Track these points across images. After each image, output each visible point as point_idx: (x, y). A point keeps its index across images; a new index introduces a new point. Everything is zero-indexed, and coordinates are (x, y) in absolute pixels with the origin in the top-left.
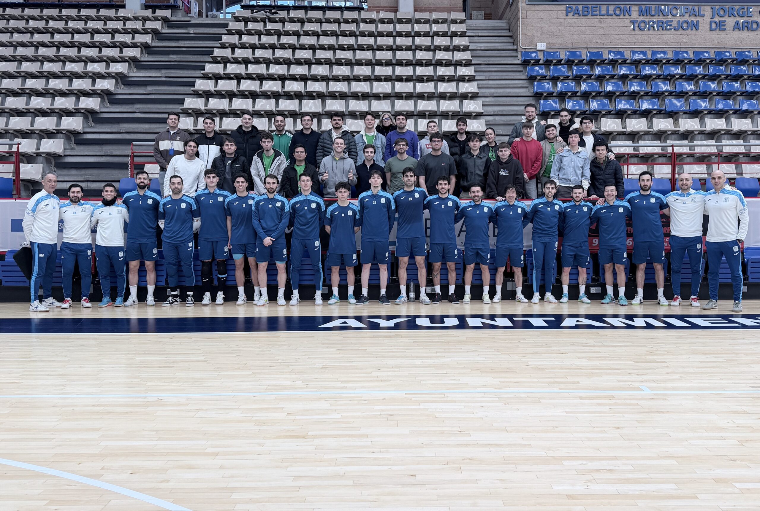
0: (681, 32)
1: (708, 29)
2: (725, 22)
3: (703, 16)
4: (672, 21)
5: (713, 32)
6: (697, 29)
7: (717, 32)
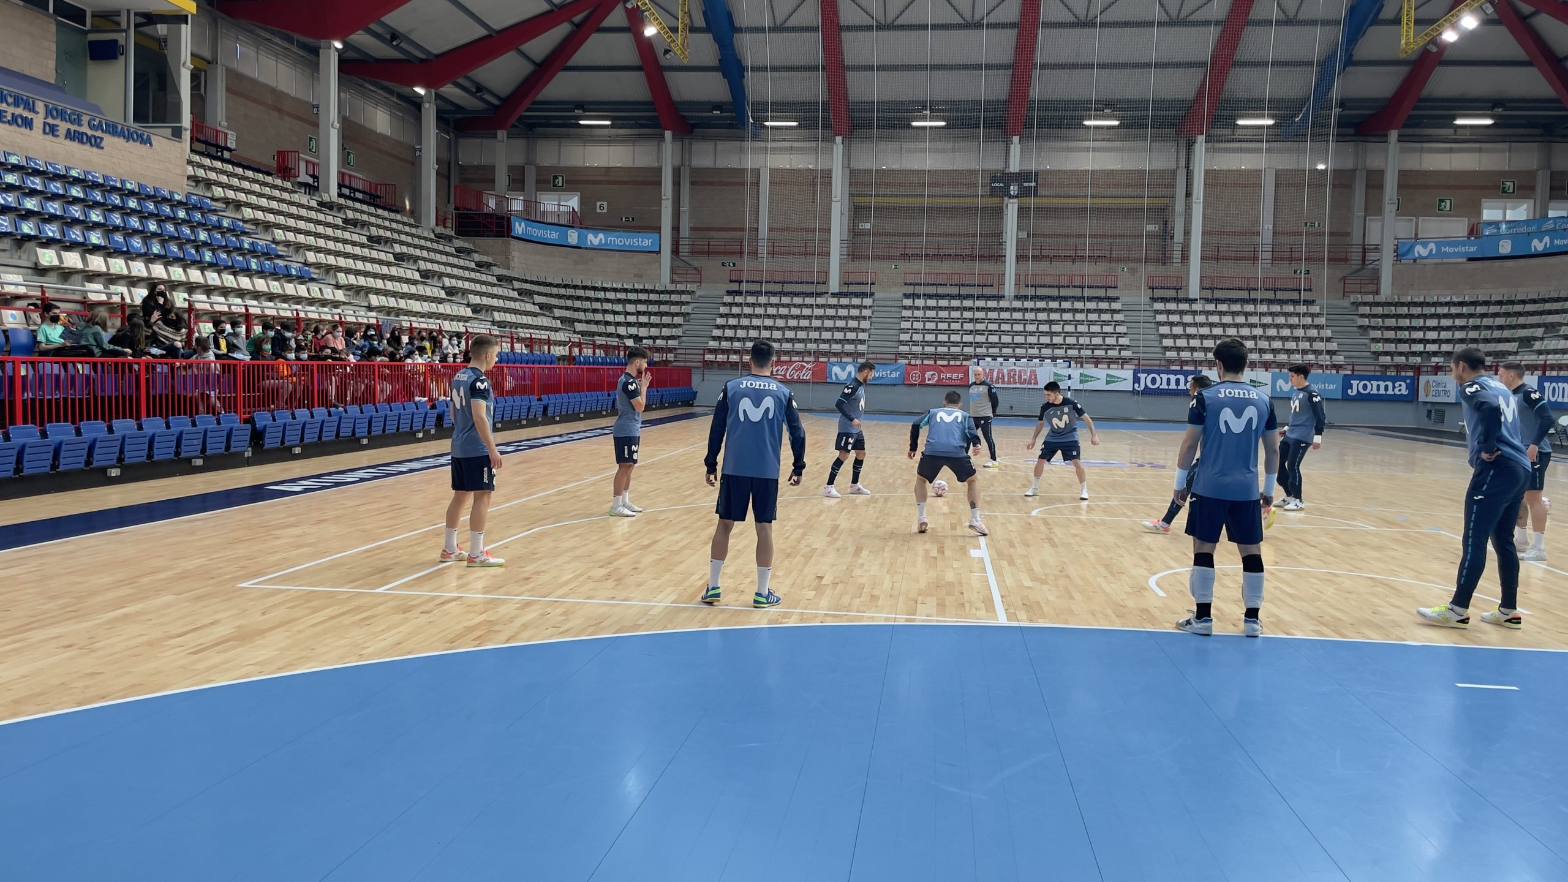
0: (14, 128)
1: (41, 131)
2: (58, 126)
3: (37, 113)
4: (6, 112)
5: (46, 136)
6: (31, 129)
7: (50, 137)
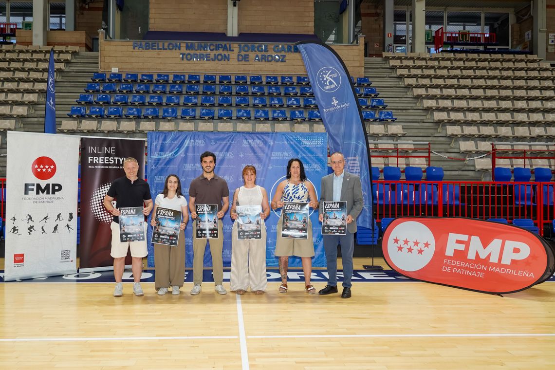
0: (216, 62)
1: (237, 60)
2: (248, 55)
3: (233, 50)
4: (210, 54)
5: (240, 63)
6: (228, 60)
7: (243, 62)
